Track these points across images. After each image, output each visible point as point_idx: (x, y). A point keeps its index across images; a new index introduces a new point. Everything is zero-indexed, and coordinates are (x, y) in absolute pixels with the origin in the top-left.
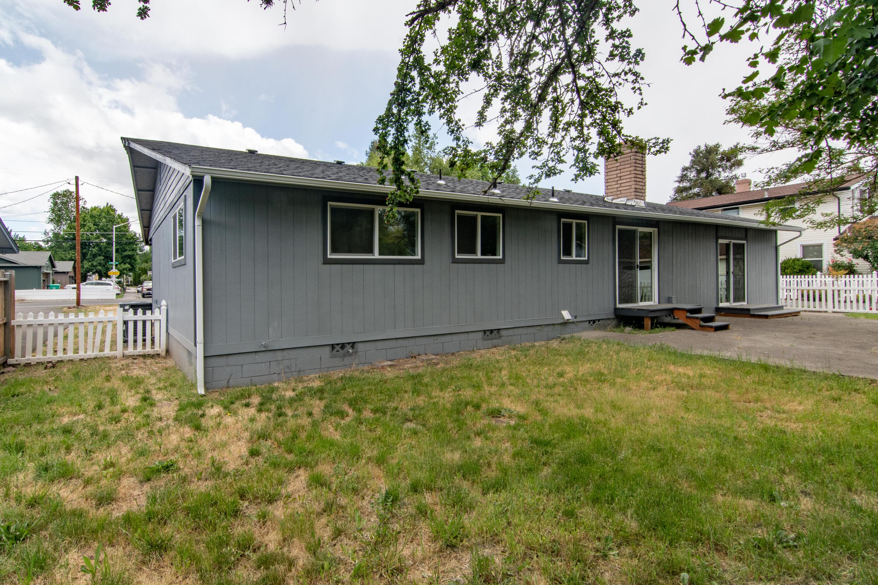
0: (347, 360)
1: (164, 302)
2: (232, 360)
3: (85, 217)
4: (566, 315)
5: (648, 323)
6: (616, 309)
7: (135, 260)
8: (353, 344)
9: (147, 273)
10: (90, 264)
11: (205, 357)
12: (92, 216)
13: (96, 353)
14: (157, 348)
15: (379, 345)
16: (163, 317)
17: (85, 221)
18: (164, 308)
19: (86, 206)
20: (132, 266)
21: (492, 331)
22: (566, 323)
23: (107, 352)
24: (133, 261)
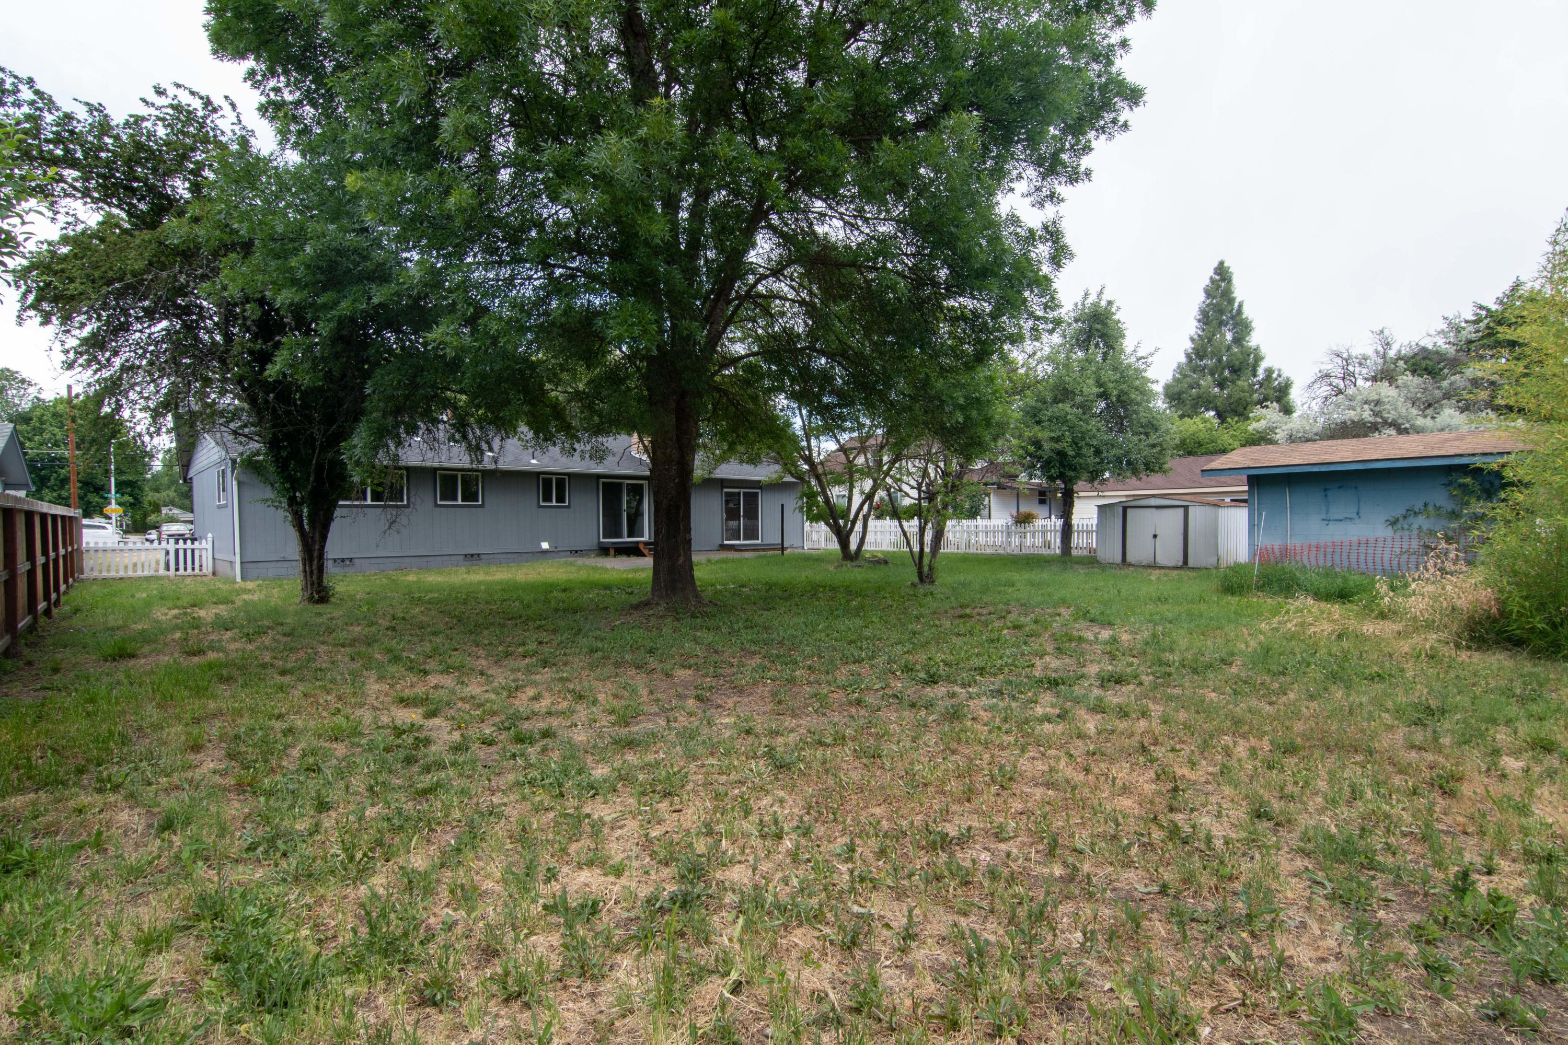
0: (346, 569)
1: (210, 535)
2: (259, 565)
3: (43, 415)
4: (545, 545)
5: (612, 552)
6: (599, 543)
7: (140, 489)
8: (351, 560)
9: (159, 511)
10: (55, 494)
11: (242, 563)
12: (55, 415)
13: (152, 573)
14: (204, 571)
15: (372, 561)
16: (210, 547)
17: (42, 423)
18: (210, 540)
19: (42, 396)
20: (136, 499)
21: (472, 555)
22: (545, 552)
23: (162, 572)
24: (137, 491)
